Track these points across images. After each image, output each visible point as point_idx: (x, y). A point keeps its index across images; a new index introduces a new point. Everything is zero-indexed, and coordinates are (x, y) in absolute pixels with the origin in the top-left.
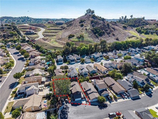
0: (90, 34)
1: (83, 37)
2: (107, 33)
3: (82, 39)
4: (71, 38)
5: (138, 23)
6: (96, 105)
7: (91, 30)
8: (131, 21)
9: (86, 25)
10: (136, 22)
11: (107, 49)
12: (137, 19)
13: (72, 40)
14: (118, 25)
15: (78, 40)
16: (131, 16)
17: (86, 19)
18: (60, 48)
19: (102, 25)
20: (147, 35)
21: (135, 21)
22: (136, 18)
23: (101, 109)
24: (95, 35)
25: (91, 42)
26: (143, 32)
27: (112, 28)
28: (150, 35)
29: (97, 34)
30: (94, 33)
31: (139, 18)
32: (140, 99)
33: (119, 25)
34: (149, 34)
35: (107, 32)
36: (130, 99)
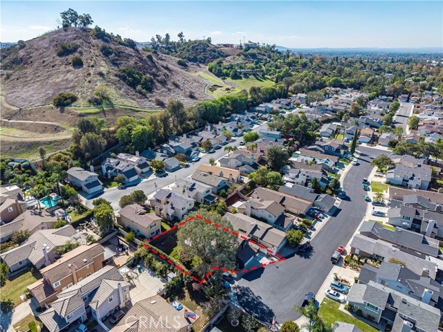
0: (120, 89)
1: (108, 99)
2: (158, 81)
3: (107, 104)
4: (68, 104)
5: (201, 52)
6: (292, 255)
7: (116, 75)
8: (184, 49)
9: (89, 61)
10: (197, 49)
11: (188, 125)
12: (195, 42)
13: (79, 112)
14: (163, 58)
15: (97, 110)
16: (179, 36)
17: (78, 42)
18: (51, 142)
19: (137, 58)
20: (239, 80)
21: (193, 47)
22: (193, 40)
23: (308, 257)
24: (135, 88)
25: (138, 111)
26: (227, 75)
27: (163, 67)
28: (244, 79)
29: (139, 87)
30: (129, 85)
31: (200, 41)
32: (341, 210)
33: (167, 59)
34: (241, 78)
35: (159, 78)
36: (329, 217)
